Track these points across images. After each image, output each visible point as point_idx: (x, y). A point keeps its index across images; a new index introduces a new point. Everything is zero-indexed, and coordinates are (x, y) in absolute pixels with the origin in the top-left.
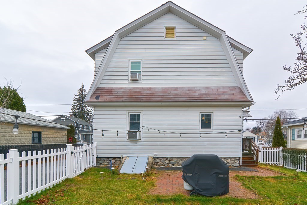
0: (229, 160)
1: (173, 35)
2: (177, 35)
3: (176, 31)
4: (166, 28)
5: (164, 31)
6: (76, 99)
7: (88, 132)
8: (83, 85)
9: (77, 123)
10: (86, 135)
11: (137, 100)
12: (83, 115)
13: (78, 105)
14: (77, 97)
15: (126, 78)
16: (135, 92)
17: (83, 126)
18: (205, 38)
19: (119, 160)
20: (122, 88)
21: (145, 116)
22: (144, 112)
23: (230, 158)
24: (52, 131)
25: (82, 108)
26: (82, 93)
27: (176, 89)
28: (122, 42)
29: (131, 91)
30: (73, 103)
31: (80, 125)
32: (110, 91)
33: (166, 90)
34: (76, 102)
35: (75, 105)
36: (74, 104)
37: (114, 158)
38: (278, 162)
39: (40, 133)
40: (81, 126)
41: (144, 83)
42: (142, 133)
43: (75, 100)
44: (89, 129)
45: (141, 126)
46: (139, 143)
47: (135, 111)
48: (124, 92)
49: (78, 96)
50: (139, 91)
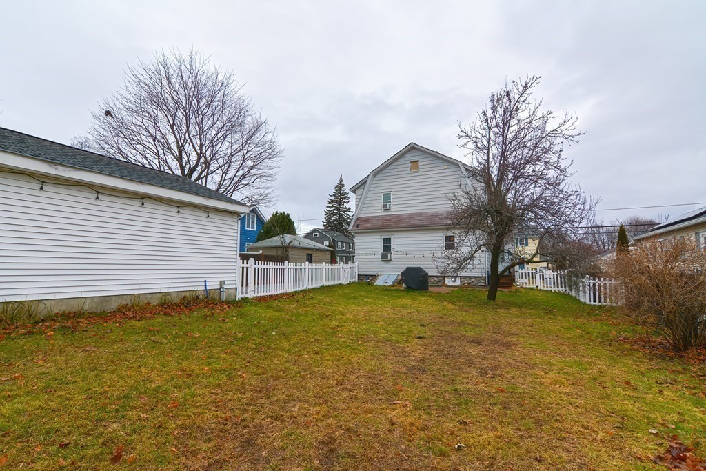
0: (474, 280)
1: (417, 168)
2: (421, 167)
3: (420, 164)
4: (411, 162)
5: (410, 165)
6: (332, 202)
7: (349, 253)
8: (341, 179)
9: (333, 240)
10: (345, 257)
11: (388, 227)
12: (341, 224)
13: (334, 210)
14: (333, 198)
15: (380, 208)
16: (387, 220)
17: (342, 243)
18: (446, 167)
19: (375, 277)
20: (376, 217)
21: (395, 240)
22: (394, 236)
23: (474, 277)
24: (320, 253)
25: (340, 215)
26: (340, 190)
27: (420, 214)
28: (375, 179)
29: (384, 219)
30: (327, 207)
31: (338, 241)
32: (367, 220)
33: (411, 217)
34: (331, 205)
35: (330, 211)
36: (329, 209)
37: (371, 276)
38: (563, 289)
39: (311, 255)
40: (339, 244)
41: (394, 211)
42: (394, 254)
43: (330, 203)
44: (350, 248)
45: (392, 248)
46: (391, 263)
47: (387, 235)
48: (378, 221)
49: (334, 196)
50: (389, 219)
